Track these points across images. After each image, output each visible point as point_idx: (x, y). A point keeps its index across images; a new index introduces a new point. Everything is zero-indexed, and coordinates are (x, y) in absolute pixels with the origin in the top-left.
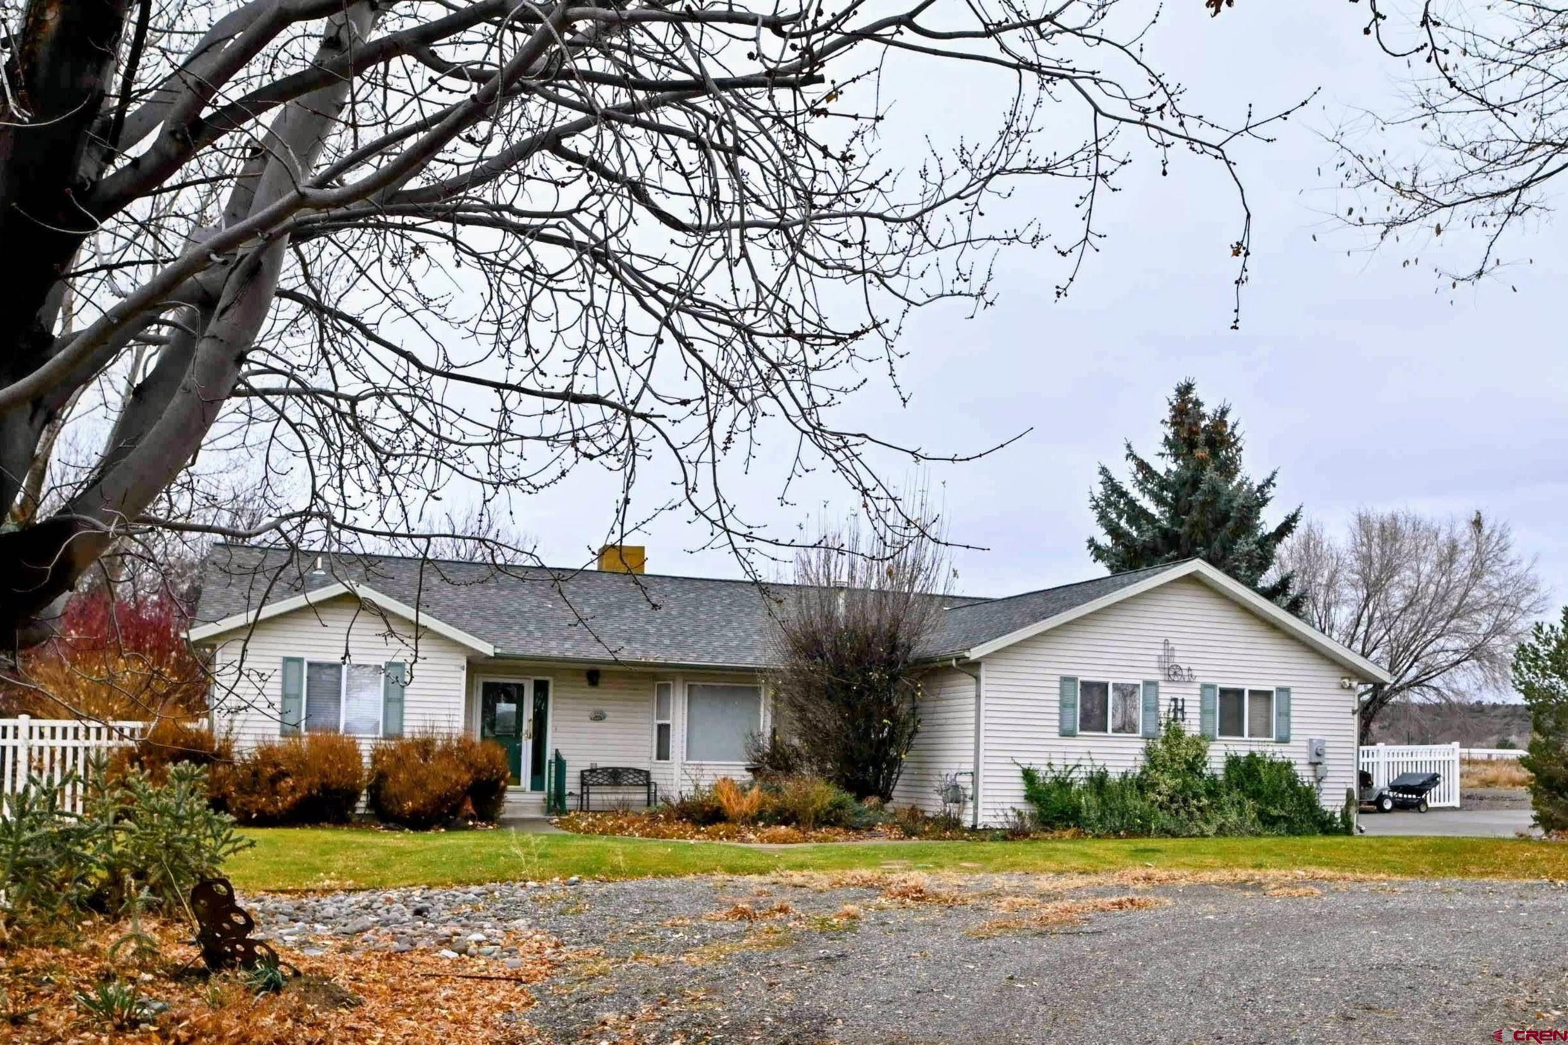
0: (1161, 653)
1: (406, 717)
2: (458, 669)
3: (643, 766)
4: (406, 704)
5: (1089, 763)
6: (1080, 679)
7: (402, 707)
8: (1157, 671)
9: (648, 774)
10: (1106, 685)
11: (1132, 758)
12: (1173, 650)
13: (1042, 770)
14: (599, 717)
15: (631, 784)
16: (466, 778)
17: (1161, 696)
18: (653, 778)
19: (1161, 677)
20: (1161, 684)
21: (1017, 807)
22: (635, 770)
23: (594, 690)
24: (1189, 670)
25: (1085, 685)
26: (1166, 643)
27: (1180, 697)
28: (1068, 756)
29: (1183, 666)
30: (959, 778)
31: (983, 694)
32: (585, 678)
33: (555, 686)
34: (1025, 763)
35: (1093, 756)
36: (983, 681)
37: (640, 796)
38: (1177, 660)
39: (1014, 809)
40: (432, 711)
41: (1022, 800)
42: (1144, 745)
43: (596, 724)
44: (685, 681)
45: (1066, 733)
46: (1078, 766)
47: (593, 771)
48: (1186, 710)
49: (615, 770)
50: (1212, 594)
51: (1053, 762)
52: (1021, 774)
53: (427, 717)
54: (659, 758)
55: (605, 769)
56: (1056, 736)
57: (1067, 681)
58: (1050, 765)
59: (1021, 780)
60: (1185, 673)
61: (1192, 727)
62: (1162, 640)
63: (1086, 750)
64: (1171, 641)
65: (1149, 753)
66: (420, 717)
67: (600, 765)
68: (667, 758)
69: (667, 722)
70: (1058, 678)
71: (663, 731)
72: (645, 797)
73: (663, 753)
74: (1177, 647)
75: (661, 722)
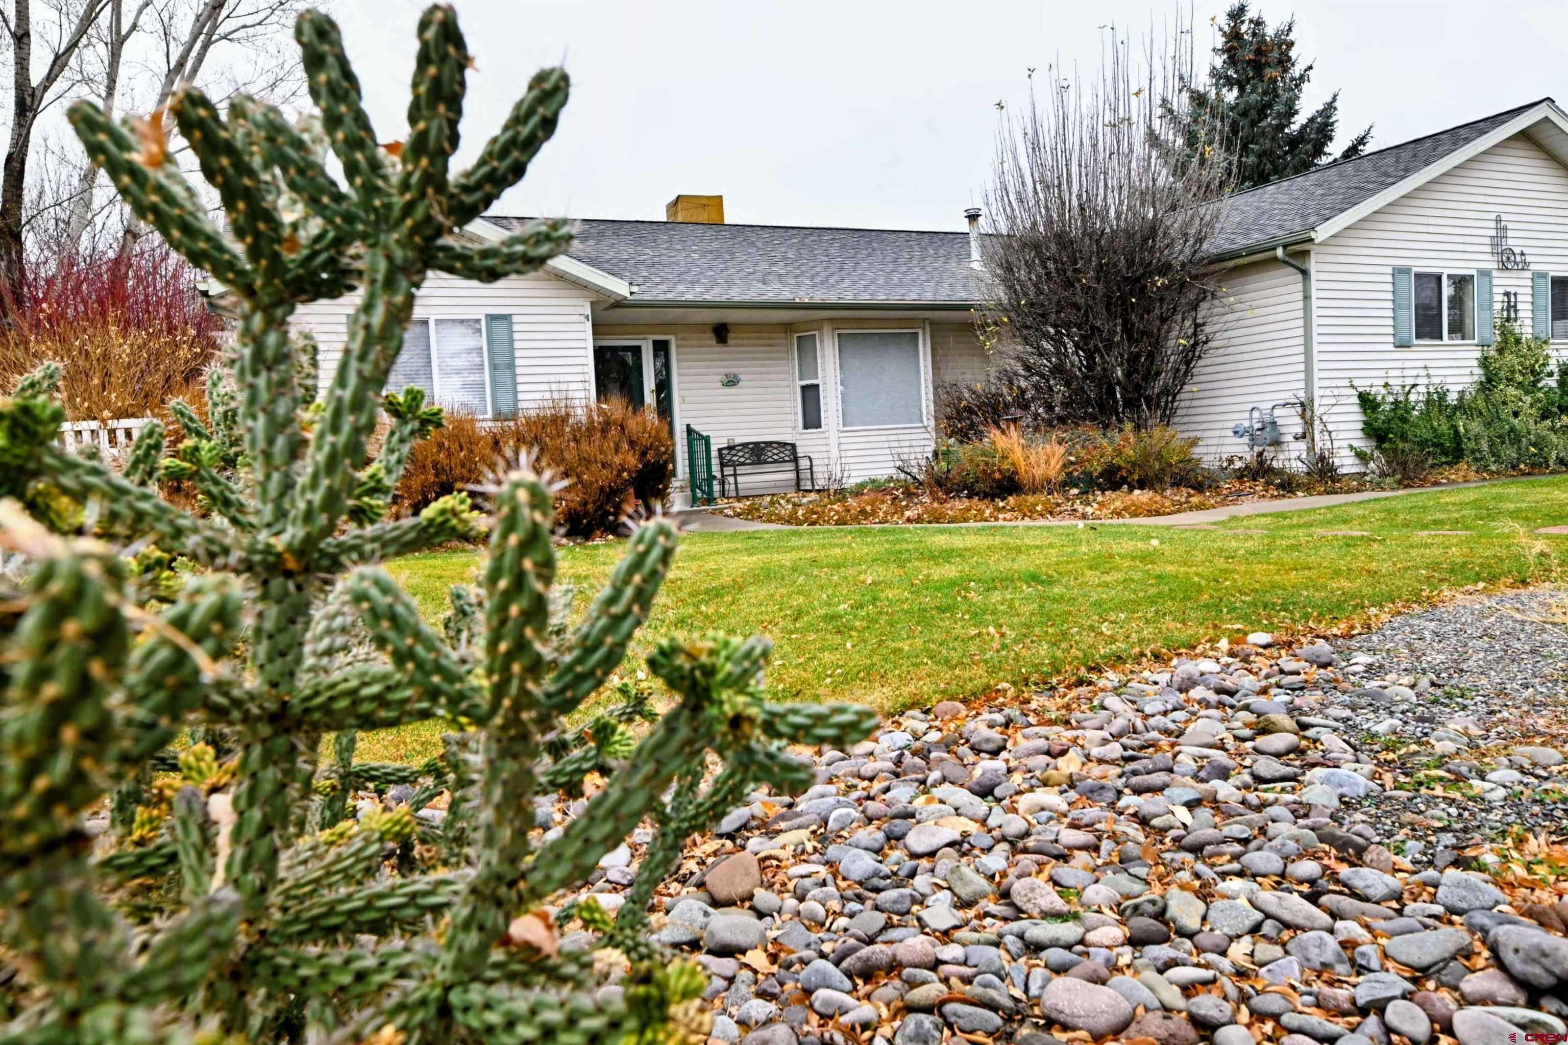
0: (1493, 233)
1: (520, 388)
2: (582, 319)
3: (787, 437)
4: (518, 371)
5: (1425, 381)
6: (1415, 270)
7: (514, 375)
8: (1489, 257)
9: (793, 446)
10: (1439, 278)
11: (1468, 371)
12: (1505, 229)
13: (1378, 391)
14: (731, 382)
15: (775, 462)
16: (632, 460)
17: (1495, 290)
18: (800, 452)
19: (1495, 266)
20: (1495, 273)
21: (1356, 444)
22: (779, 443)
23: (724, 349)
24: (1522, 254)
25: (1418, 276)
26: (1498, 220)
27: (1512, 290)
28: (1407, 373)
29: (1517, 250)
30: (1277, 412)
31: (1314, 294)
32: (712, 335)
33: (678, 346)
34: (1363, 385)
35: (1432, 372)
36: (1314, 276)
37: (784, 475)
38: (1510, 242)
39: (1351, 447)
40: (558, 378)
41: (1360, 434)
42: (1478, 355)
43: (728, 390)
44: (834, 329)
45: (1402, 345)
46: (1414, 386)
47: (730, 448)
48: (1519, 306)
49: (757, 444)
50: (1544, 156)
51: (1391, 382)
52: (1356, 400)
53: (554, 387)
54: (806, 427)
55: (745, 445)
56: (1391, 347)
57: (1399, 272)
58: (1386, 385)
59: (1357, 409)
60: (1518, 259)
61: (1525, 328)
62: (1493, 216)
63: (1421, 364)
64: (1504, 217)
65: (1484, 363)
66: (545, 387)
67: (739, 440)
68: (819, 426)
69: (815, 382)
70: (1389, 270)
71: (810, 394)
72: (792, 475)
73: (812, 420)
74: (1510, 225)
75: (804, 383)
